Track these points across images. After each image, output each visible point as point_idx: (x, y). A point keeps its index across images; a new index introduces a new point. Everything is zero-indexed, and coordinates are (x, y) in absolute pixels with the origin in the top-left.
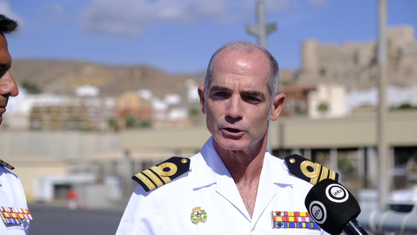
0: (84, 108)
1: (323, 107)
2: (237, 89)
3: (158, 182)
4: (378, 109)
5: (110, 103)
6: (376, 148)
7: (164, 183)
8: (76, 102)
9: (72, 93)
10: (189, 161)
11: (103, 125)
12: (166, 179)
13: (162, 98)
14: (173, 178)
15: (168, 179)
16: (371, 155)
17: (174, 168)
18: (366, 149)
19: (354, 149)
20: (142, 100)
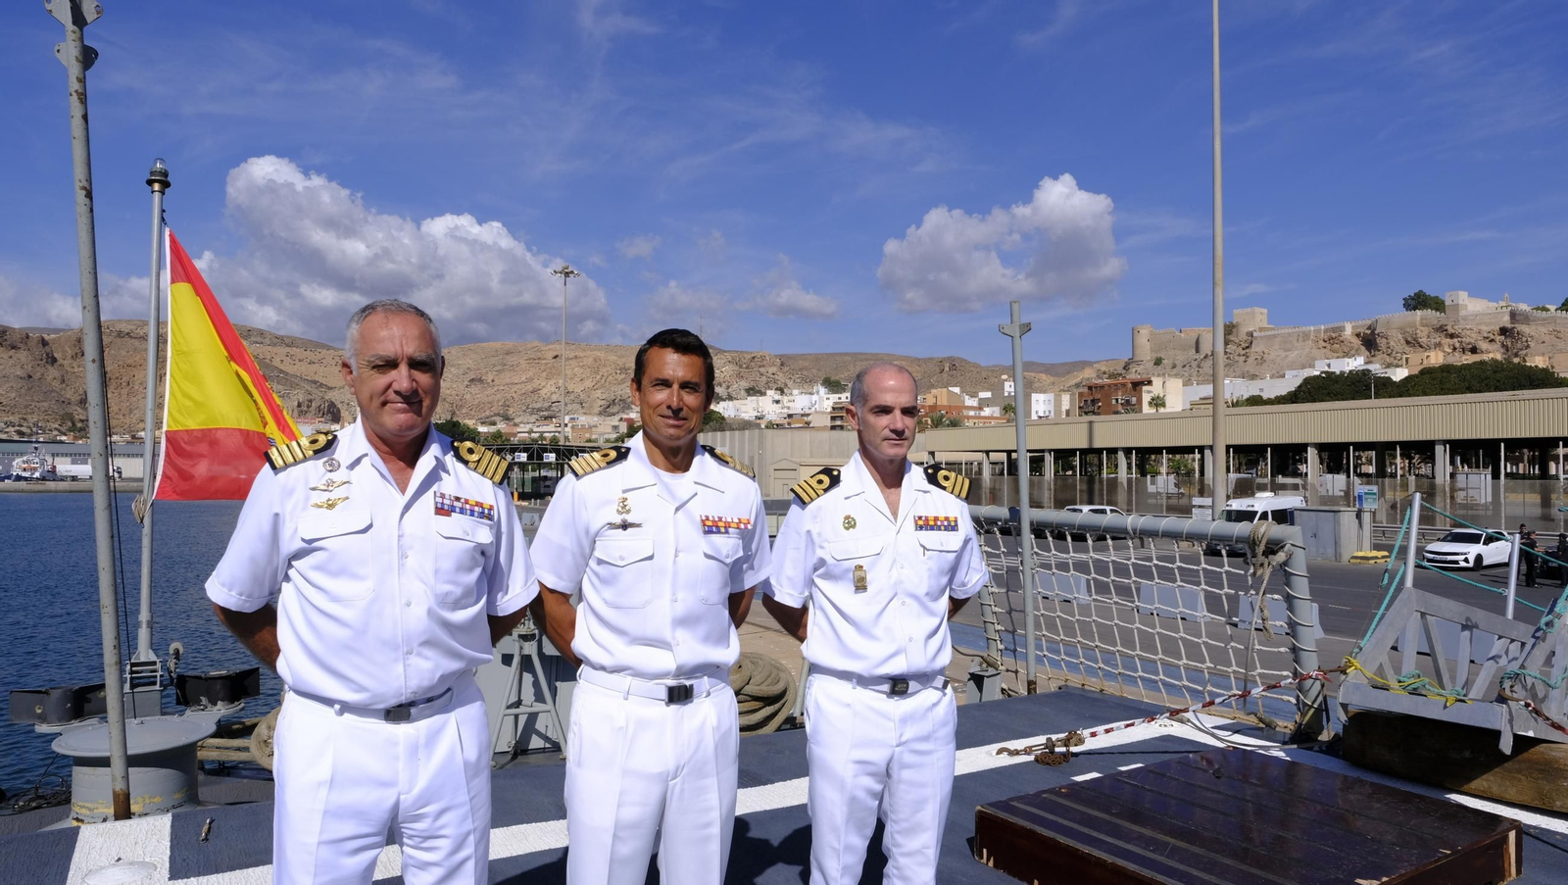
1: (1158, 402)
2: (898, 406)
3: (813, 495)
4: (1213, 400)
6: (1211, 448)
7: (819, 496)
10: (839, 471)
12: (820, 492)
13: (973, 395)
14: (826, 490)
15: (822, 492)
16: (1207, 452)
17: (826, 480)
18: (1201, 449)
19: (1190, 450)
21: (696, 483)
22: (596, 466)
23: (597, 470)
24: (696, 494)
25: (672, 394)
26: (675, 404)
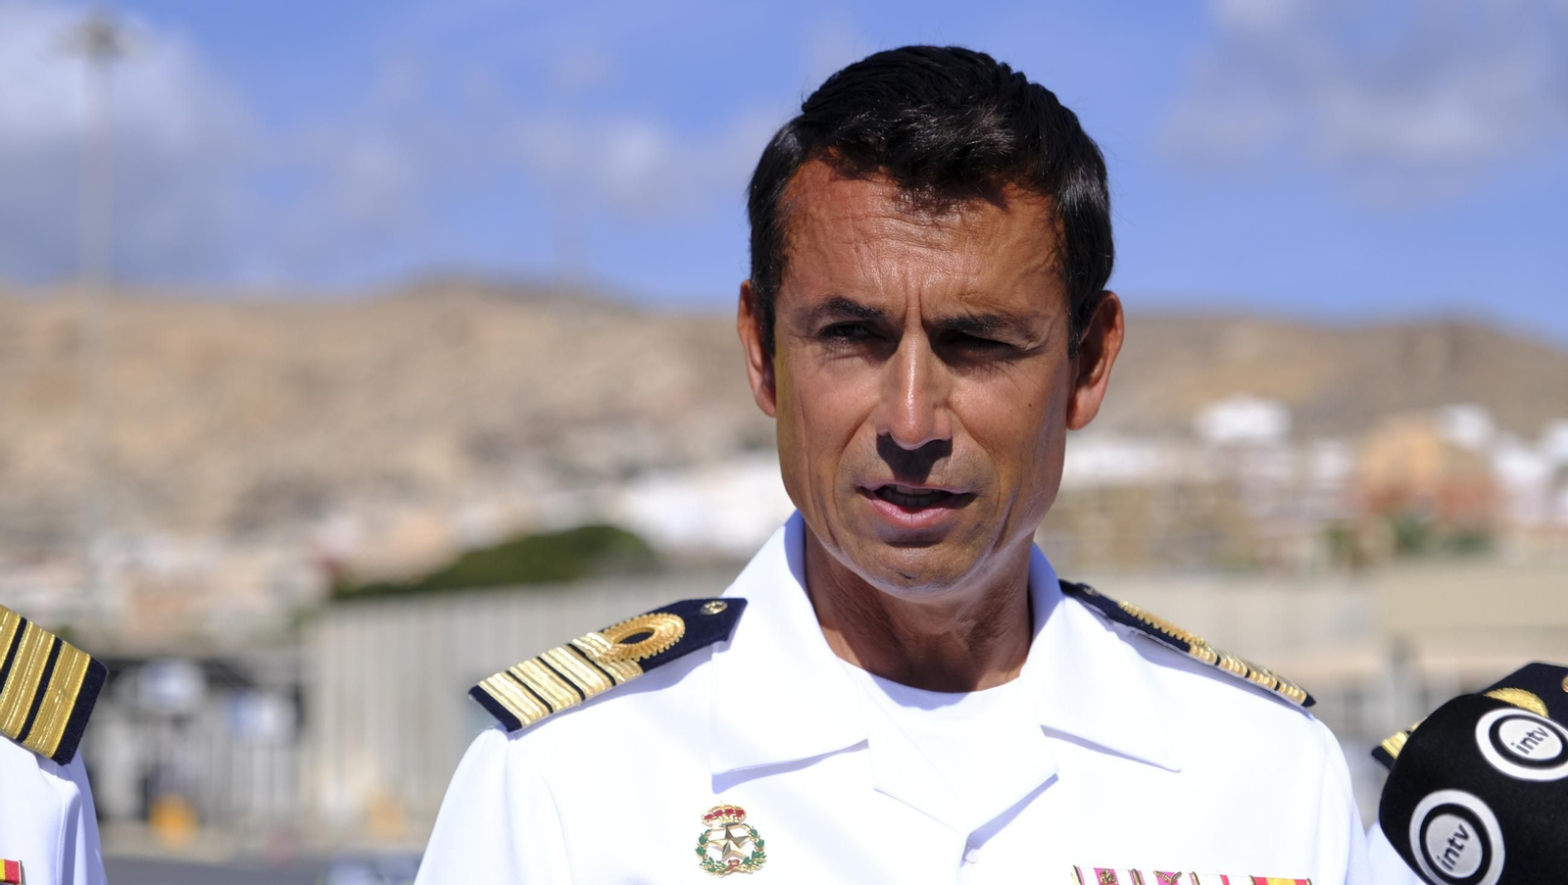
0: (1230, 489)
5: (1330, 463)
8: (1198, 467)
9: (1183, 431)
11: (1306, 549)
13: (1530, 436)
20: (1455, 451)
21: (1048, 732)
22: (592, 680)
23: (601, 697)
24: (1054, 779)
25: (896, 383)
26: (910, 429)
